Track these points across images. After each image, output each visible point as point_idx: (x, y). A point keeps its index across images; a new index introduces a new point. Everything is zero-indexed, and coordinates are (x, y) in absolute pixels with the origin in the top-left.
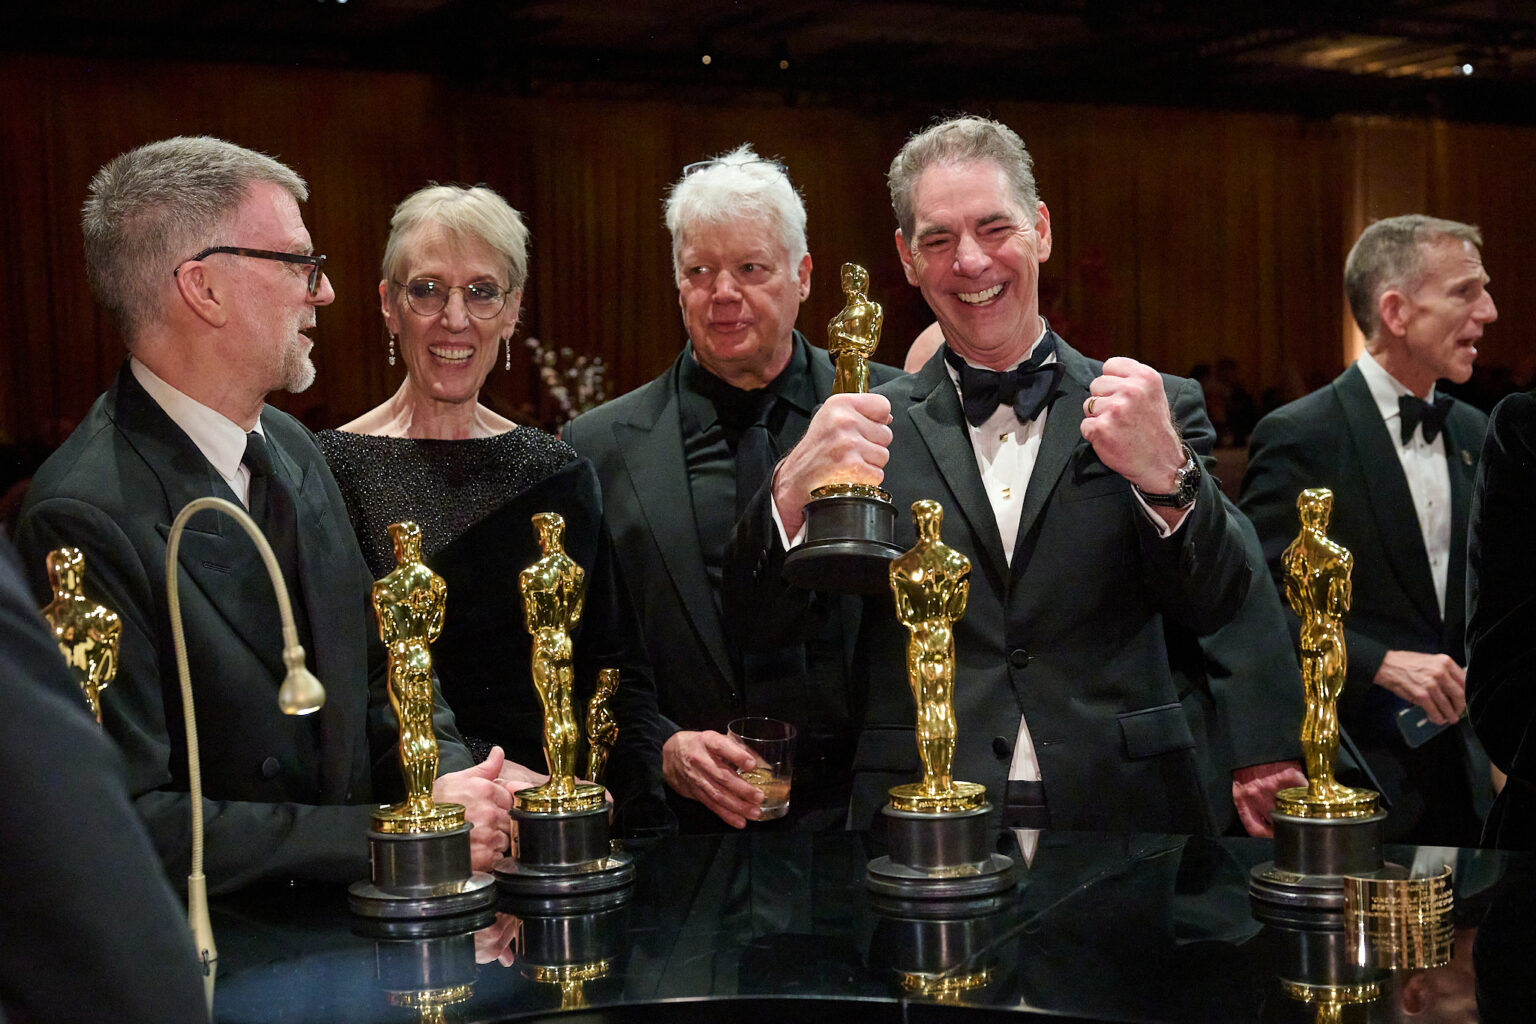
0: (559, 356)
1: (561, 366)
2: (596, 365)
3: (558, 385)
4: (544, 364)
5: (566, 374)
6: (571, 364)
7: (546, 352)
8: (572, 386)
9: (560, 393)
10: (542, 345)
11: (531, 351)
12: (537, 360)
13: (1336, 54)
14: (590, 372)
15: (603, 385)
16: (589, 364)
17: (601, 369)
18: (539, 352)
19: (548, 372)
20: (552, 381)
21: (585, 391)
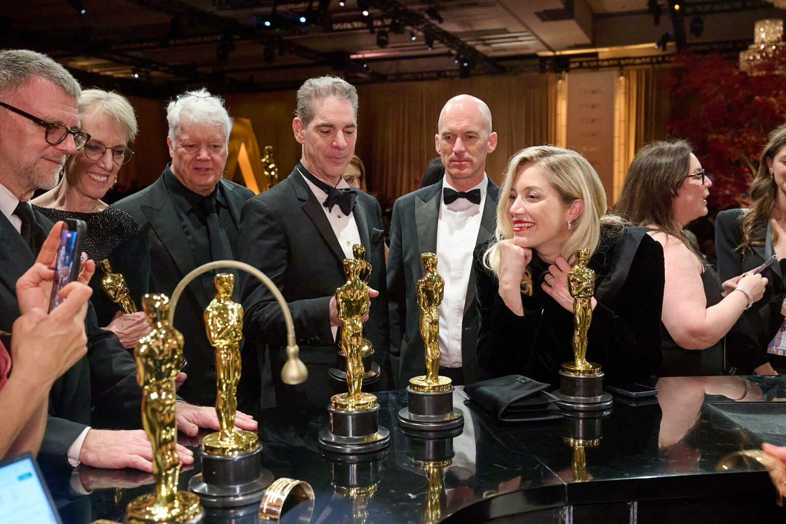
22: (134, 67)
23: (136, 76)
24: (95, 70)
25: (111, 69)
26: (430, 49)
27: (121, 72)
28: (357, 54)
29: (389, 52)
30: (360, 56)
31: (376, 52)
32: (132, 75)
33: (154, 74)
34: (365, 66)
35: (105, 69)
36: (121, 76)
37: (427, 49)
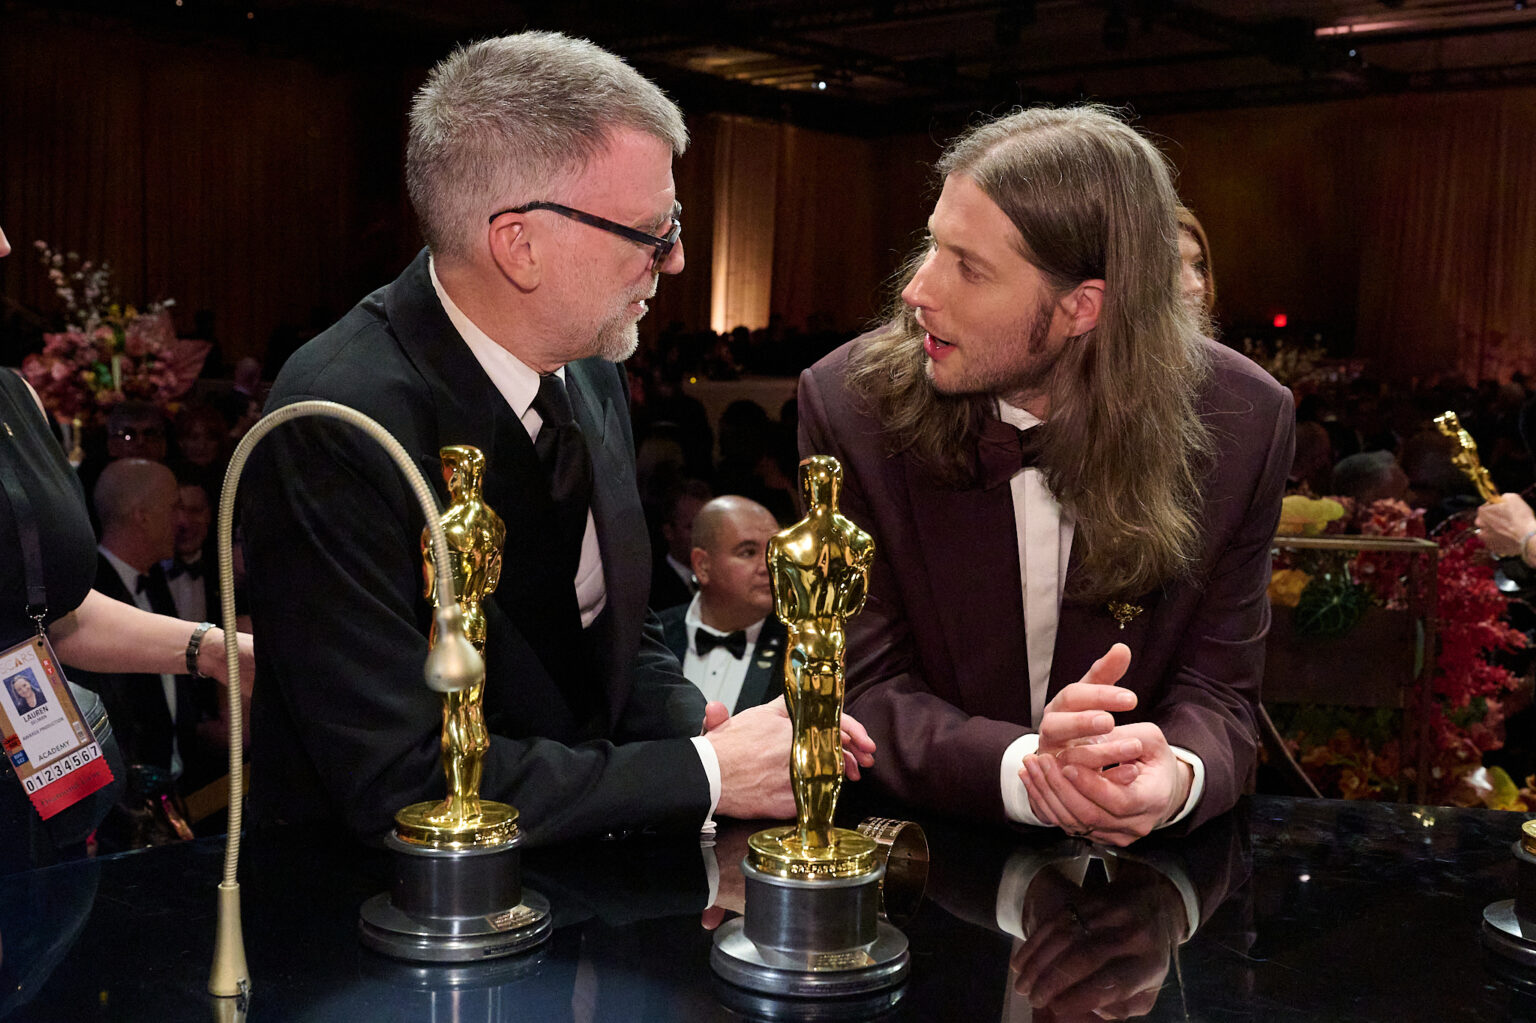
0: (65, 259)
1: (67, 269)
2: (103, 270)
3: (64, 287)
4: (52, 265)
5: (73, 276)
6: (78, 267)
7: (53, 254)
8: (79, 288)
9: (66, 293)
10: (50, 247)
11: (40, 253)
12: (46, 261)
13: (715, 61)
14: (97, 276)
15: (109, 287)
16: (96, 268)
17: (105, 274)
18: (48, 253)
19: (55, 273)
20: (60, 282)
21: (91, 293)
22: (817, 67)
23: (822, 85)
24: (741, 76)
25: (776, 71)
26: (1519, 7)
27: (795, 78)
28: (1335, 25)
29: (1410, 18)
30: (1343, 30)
31: (1384, 21)
32: (814, 85)
33: (861, 81)
34: (1353, 53)
35: (762, 73)
36: (796, 86)
37: (1512, 8)
